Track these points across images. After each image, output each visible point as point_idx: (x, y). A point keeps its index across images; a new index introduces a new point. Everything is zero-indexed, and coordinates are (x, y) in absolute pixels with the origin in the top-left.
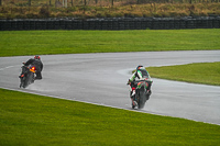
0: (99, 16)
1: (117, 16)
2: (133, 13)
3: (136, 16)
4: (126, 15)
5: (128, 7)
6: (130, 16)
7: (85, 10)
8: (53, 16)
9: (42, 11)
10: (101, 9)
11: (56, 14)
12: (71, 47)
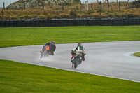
0: (111, 16)
1: (123, 16)
2: (134, 14)
3: (136, 16)
4: (129, 15)
5: (131, 10)
6: (132, 16)
7: (101, 12)
8: (79, 17)
9: (72, 13)
10: (112, 12)
11: (81, 15)
12: (91, 37)
